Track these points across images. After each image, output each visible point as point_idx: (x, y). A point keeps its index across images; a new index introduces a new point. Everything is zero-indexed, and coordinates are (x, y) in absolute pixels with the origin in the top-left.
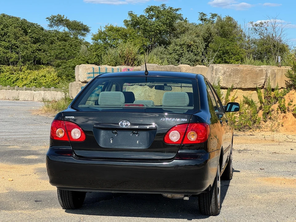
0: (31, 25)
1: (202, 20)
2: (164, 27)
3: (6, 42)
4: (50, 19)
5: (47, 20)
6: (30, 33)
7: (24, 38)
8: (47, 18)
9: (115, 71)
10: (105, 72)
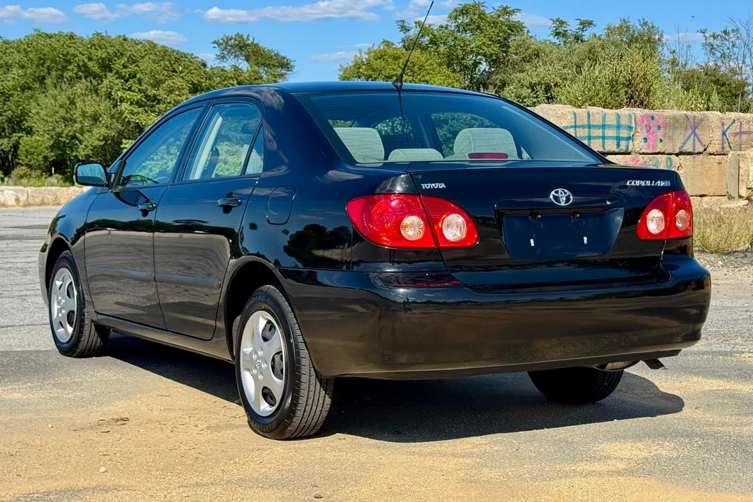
0: (182, 57)
1: (557, 34)
2: (495, 49)
3: (134, 91)
4: (221, 44)
5: (216, 45)
6: (181, 72)
7: (173, 83)
8: (215, 42)
9: (624, 122)
10: (601, 123)
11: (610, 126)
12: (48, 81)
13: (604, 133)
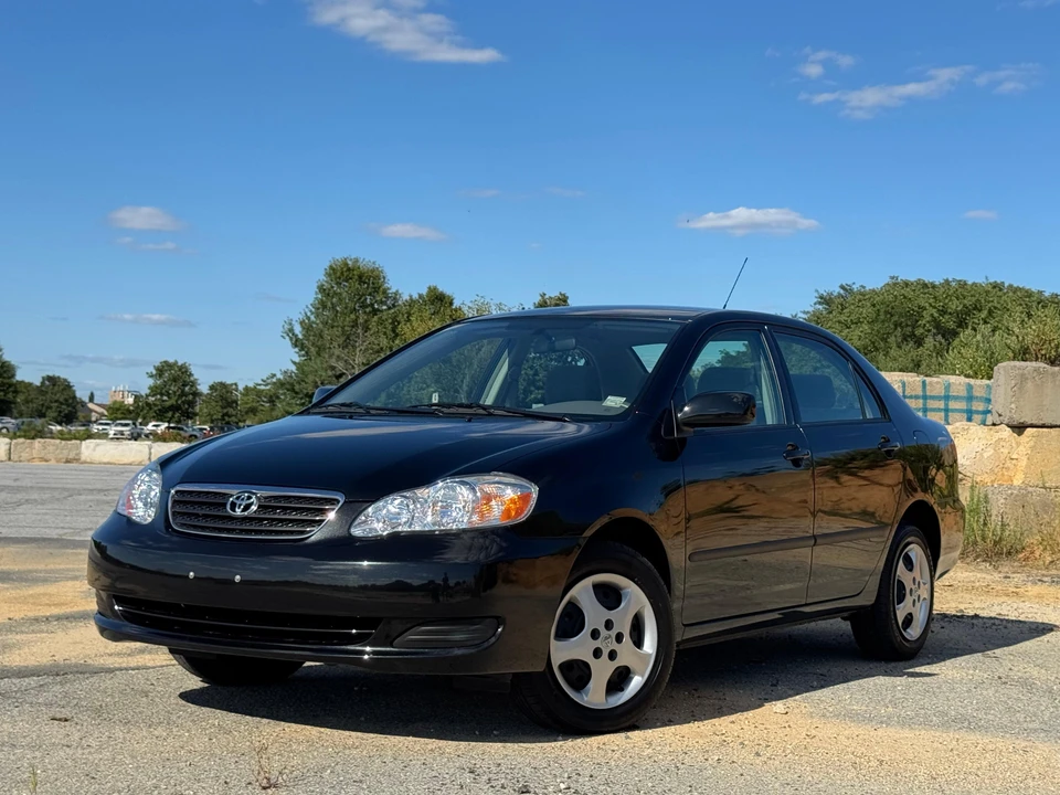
9: (977, 393)
10: (943, 394)
11: (956, 398)
12: (892, 339)
13: (947, 405)
